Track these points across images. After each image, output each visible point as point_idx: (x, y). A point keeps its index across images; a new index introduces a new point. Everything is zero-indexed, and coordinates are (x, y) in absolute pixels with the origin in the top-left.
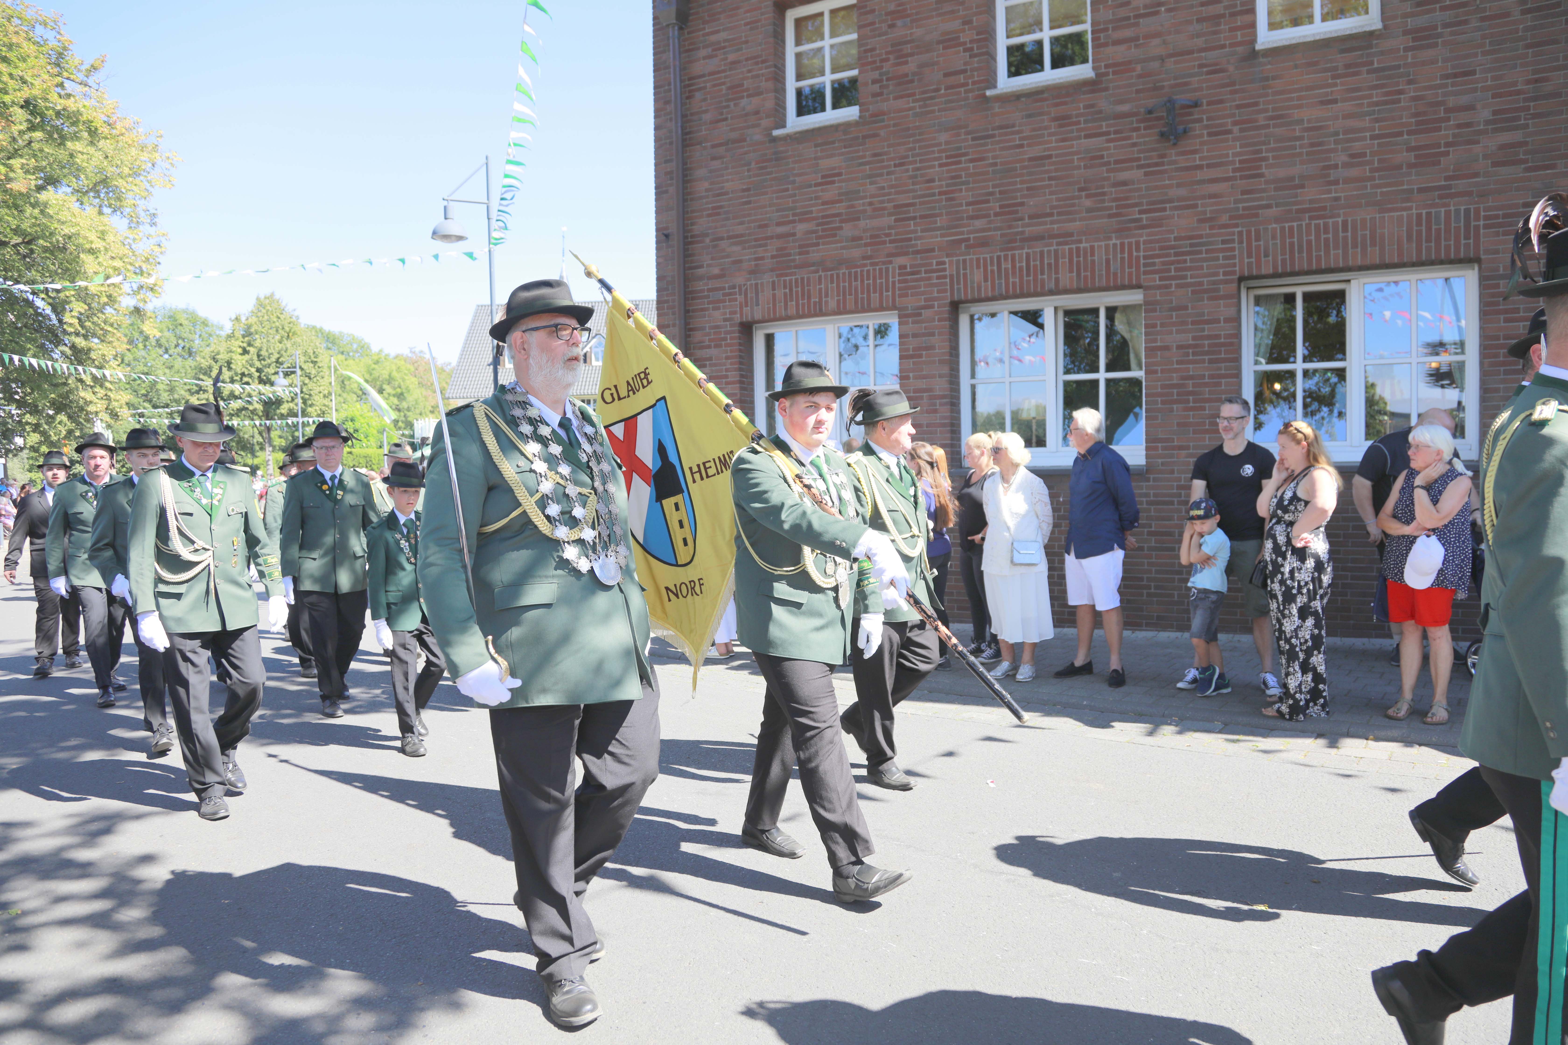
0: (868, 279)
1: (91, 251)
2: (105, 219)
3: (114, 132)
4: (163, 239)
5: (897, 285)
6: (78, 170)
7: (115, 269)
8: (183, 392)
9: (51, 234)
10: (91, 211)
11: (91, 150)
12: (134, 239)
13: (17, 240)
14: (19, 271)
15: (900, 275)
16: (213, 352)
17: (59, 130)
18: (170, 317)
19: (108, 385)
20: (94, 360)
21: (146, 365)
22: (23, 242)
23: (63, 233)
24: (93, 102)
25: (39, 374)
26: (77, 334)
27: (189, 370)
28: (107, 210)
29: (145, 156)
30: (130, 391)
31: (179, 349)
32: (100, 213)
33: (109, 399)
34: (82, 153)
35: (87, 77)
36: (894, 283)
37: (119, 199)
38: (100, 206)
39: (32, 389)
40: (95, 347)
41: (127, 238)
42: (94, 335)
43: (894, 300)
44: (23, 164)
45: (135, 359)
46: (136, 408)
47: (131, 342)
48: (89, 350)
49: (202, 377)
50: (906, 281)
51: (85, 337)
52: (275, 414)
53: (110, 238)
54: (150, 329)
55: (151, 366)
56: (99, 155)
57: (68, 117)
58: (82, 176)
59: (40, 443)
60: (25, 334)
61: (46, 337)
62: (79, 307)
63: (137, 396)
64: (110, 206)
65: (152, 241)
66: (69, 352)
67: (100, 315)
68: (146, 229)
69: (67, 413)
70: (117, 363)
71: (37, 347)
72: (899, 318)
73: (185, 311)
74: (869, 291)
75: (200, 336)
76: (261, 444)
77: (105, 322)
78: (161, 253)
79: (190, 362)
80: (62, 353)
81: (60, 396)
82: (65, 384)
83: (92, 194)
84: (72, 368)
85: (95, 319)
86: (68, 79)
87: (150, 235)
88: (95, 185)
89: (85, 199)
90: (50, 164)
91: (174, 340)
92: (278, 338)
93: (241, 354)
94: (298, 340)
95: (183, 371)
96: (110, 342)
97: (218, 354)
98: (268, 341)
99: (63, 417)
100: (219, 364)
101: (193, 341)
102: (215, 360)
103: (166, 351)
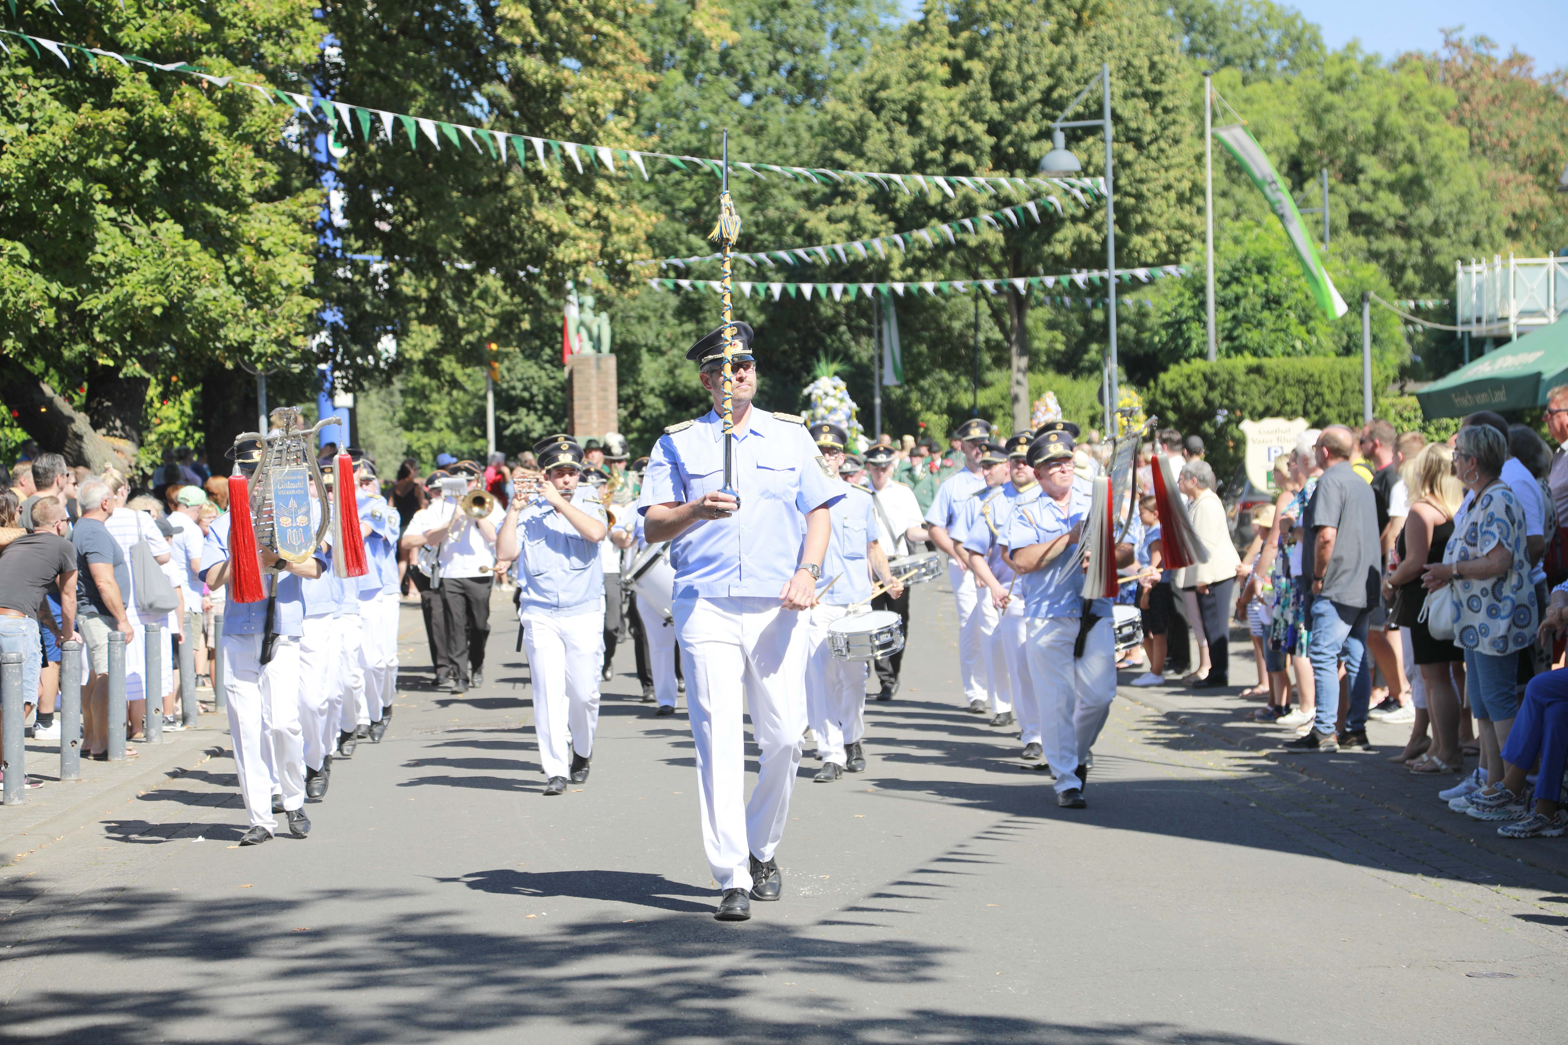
8: (789, 202)
16: (869, 80)
19: (602, 186)
20: (568, 118)
21: (694, 130)
25: (436, 162)
26: (528, 48)
27: (806, 135)
30: (653, 202)
31: (780, 77)
33: (604, 226)
40: (573, 80)
42: (570, 49)
45: (668, 111)
46: (668, 251)
47: (657, 64)
48: (559, 88)
49: (839, 155)
51: (549, 55)
52: (1039, 259)
55: (709, 130)
59: (441, 350)
60: (404, 54)
61: (452, 61)
63: (671, 216)
66: (508, 98)
69: (502, 268)
70: (625, 124)
71: (432, 88)
75: (836, 34)
76: (998, 346)
77: (597, 10)
79: (808, 115)
80: (494, 102)
82: (500, 188)
84: (518, 142)
91: (765, 53)
92: (1049, 26)
93: (948, 84)
94: (1107, 30)
95: (789, 140)
96: (609, 66)
97: (884, 85)
98: (1022, 40)
99: (492, 280)
100: (886, 115)
101: (815, 50)
102: (875, 104)
103: (746, 85)
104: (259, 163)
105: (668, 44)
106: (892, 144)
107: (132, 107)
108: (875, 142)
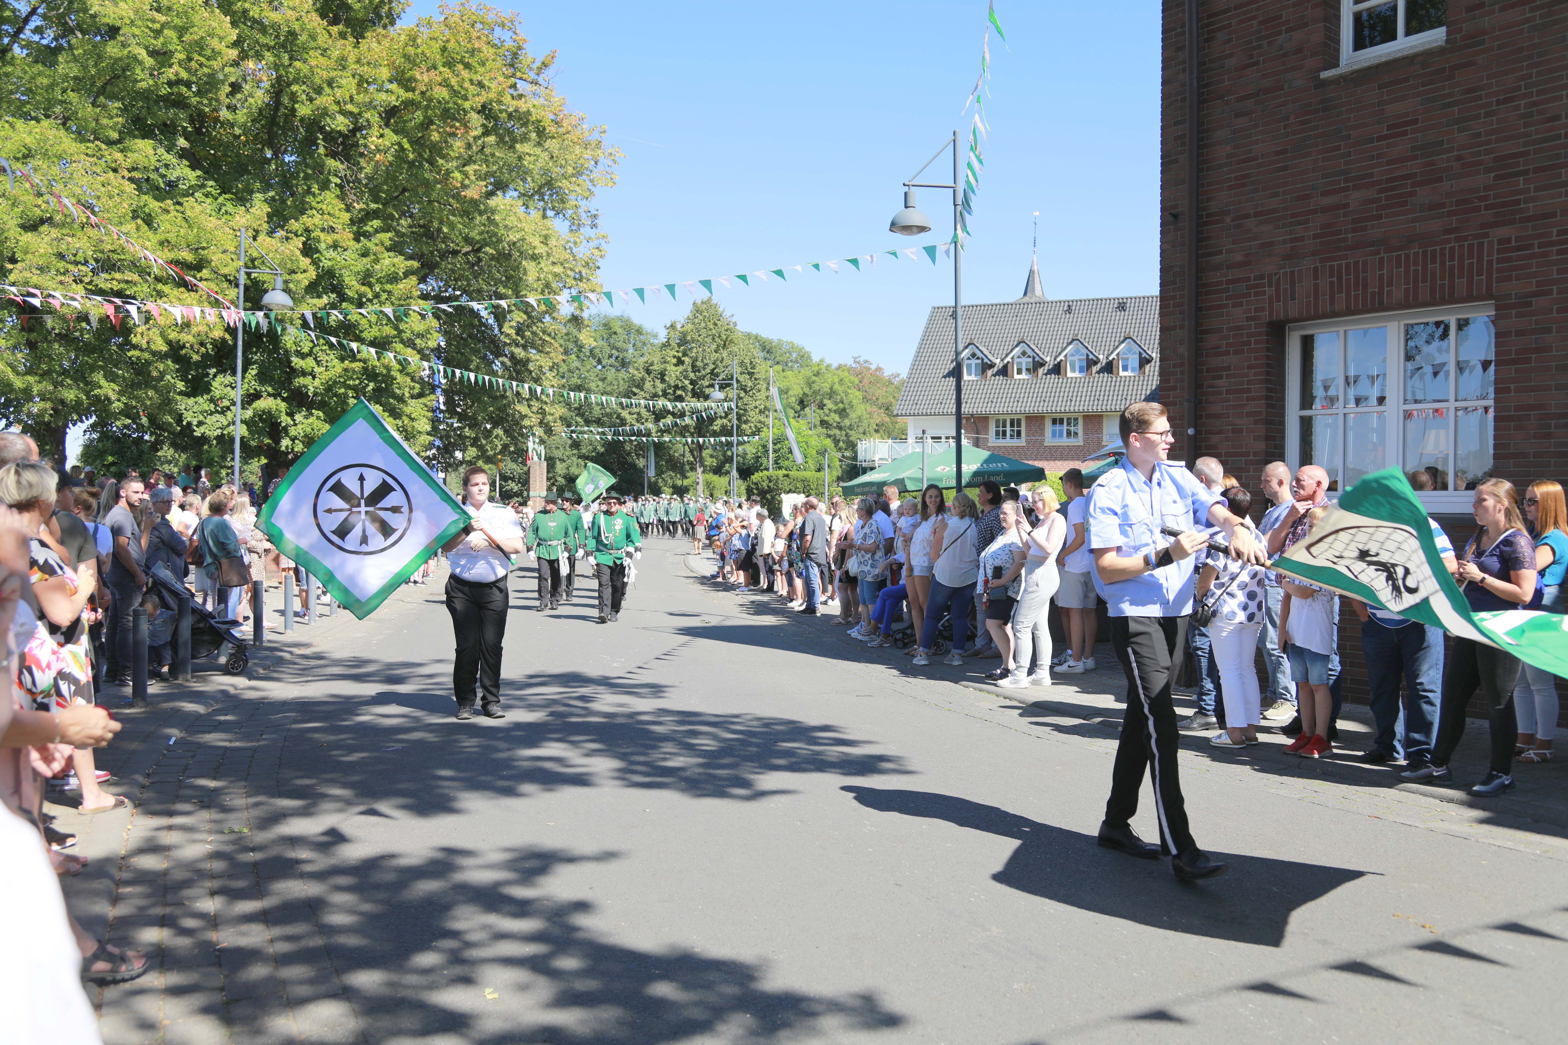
0: (1452, 259)
1: (535, 258)
2: (548, 222)
3: (561, 130)
4: (602, 242)
5: (1495, 266)
6: (525, 173)
7: (556, 275)
9: (500, 241)
10: (535, 215)
11: (538, 151)
12: (575, 243)
13: (468, 249)
14: (468, 280)
15: (1499, 251)
16: (646, 363)
17: (509, 132)
18: (605, 325)
19: (543, 397)
20: (531, 372)
21: (579, 378)
22: (473, 250)
23: (508, 239)
24: (542, 101)
26: (517, 345)
28: (550, 213)
29: (588, 154)
30: (562, 405)
31: (612, 360)
32: (544, 217)
33: (543, 413)
34: (530, 155)
35: (538, 75)
36: (1490, 262)
37: (563, 201)
38: (544, 210)
39: (473, 403)
40: (533, 357)
41: (568, 241)
42: (533, 345)
43: (1489, 287)
44: (475, 171)
45: (569, 371)
46: (568, 424)
47: (566, 352)
48: (528, 360)
49: (634, 389)
50: (1509, 260)
51: (525, 347)
52: (708, 431)
53: (552, 242)
54: (587, 338)
55: (585, 378)
56: (545, 156)
57: (520, 119)
58: (529, 179)
59: (478, 458)
60: (469, 345)
61: (489, 348)
62: (519, 317)
63: (569, 410)
64: (553, 209)
65: (592, 244)
66: (509, 363)
67: (539, 324)
68: (586, 231)
69: (503, 427)
70: (553, 375)
71: (479, 358)
72: (1496, 310)
73: (620, 319)
74: (1452, 276)
75: (635, 345)
76: (692, 463)
77: (544, 332)
78: (601, 257)
79: (622, 374)
80: (504, 365)
81: (499, 409)
82: (504, 397)
83: (536, 197)
85: (535, 328)
86: (521, 79)
87: (590, 238)
88: (540, 187)
89: (531, 202)
90: (500, 169)
91: (607, 350)
92: (714, 347)
93: (675, 365)
94: (735, 349)
95: (615, 383)
96: (547, 353)
97: (652, 364)
98: (704, 351)
99: (499, 431)
100: (652, 375)
101: (627, 351)
102: (648, 372)
103: (599, 362)
104: (412, 384)
105: (571, 345)
106: (654, 387)
107: (364, 361)
108: (648, 385)
